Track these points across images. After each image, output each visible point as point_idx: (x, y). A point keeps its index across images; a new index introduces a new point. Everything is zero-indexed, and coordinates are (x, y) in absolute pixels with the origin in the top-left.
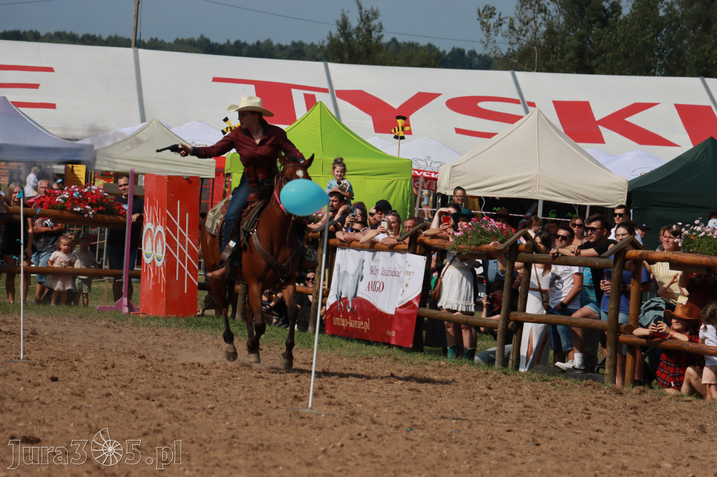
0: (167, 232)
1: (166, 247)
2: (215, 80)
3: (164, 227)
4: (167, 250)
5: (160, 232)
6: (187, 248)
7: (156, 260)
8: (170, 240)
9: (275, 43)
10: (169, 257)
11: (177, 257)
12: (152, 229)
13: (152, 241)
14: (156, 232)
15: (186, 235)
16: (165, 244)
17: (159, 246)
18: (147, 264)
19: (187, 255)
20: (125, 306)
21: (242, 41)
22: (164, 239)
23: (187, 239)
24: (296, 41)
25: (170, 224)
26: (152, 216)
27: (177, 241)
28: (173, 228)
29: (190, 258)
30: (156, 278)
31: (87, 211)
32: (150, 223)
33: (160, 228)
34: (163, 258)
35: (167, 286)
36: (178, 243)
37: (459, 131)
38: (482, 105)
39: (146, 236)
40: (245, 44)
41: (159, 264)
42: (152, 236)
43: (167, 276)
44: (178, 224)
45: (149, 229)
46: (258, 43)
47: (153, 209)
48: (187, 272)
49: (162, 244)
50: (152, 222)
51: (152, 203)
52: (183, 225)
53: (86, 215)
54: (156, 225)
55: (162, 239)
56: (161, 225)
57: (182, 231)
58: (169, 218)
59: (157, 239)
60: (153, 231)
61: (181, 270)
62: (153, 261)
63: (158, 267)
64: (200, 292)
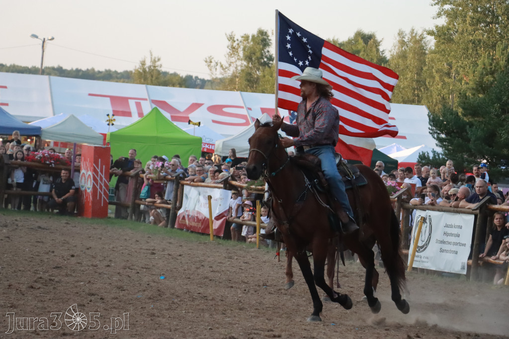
0: (93, 175)
2: (90, 95)
4: (94, 184)
5: (89, 175)
6: (103, 183)
8: (95, 179)
10: (94, 188)
11: (98, 188)
13: (85, 179)
14: (87, 175)
15: (103, 177)
16: (92, 181)
17: (89, 182)
18: (82, 191)
19: (103, 187)
22: (92, 179)
24: (107, 69)
25: (95, 171)
26: (85, 167)
27: (99, 179)
28: (96, 172)
29: (105, 188)
30: (87, 198)
31: (51, 163)
32: (84, 170)
33: (90, 173)
34: (91, 188)
35: (93, 202)
36: (99, 181)
37: (214, 121)
38: (225, 110)
39: (82, 176)
41: (89, 191)
42: (85, 177)
43: (93, 197)
44: (99, 171)
45: (84, 173)
46: (88, 70)
47: (86, 163)
48: (103, 195)
49: (91, 181)
51: (85, 160)
52: (102, 172)
53: (51, 166)
54: (88, 171)
55: (91, 178)
56: (91, 171)
57: (101, 174)
58: (94, 168)
59: (88, 178)
60: (85, 174)
61: (100, 195)
62: (86, 190)
63: (88, 193)
64: (110, 206)
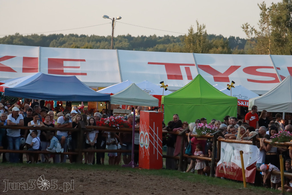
0: (149, 135)
1: (150, 141)
2: (149, 63)
3: (149, 133)
5: (147, 135)
6: (158, 141)
7: (145, 146)
8: (151, 138)
9: (157, 36)
10: (151, 145)
11: (154, 145)
12: (143, 133)
13: (143, 139)
14: (145, 135)
15: (157, 136)
18: (141, 148)
19: (158, 144)
20: (133, 165)
21: (144, 36)
22: (149, 138)
23: (158, 137)
25: (151, 131)
26: (143, 128)
27: (154, 138)
28: (152, 133)
29: (159, 145)
30: (145, 153)
31: (117, 127)
32: (142, 131)
33: (147, 133)
34: (148, 145)
35: (150, 157)
36: (154, 139)
39: (141, 136)
40: (145, 37)
41: (147, 148)
42: (143, 136)
43: (150, 153)
44: (154, 132)
47: (143, 125)
48: (158, 151)
49: (148, 140)
50: (143, 131)
51: (143, 123)
52: (156, 132)
53: (116, 129)
54: (145, 132)
55: (148, 138)
56: (147, 132)
57: (156, 134)
58: (150, 129)
60: (144, 134)
61: (156, 150)
62: (144, 147)
63: (146, 149)
64: (163, 159)
